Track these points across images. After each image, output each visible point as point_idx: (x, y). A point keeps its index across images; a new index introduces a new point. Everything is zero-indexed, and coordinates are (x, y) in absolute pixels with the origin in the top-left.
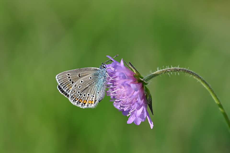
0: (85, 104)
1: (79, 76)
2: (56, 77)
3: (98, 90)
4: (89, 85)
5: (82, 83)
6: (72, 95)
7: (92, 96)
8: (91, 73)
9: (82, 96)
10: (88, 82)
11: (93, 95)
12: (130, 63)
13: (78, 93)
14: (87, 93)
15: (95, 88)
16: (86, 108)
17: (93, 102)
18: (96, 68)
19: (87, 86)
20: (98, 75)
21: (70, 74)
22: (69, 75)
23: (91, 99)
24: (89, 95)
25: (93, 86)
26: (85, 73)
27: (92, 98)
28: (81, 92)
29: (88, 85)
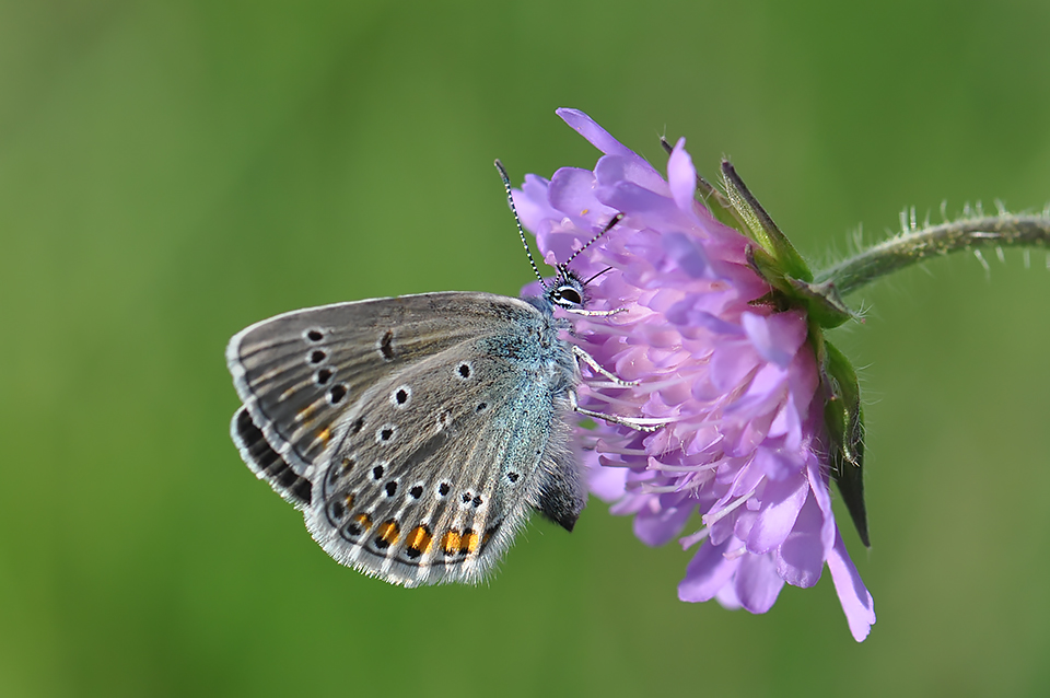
0: (416, 553)
1: (386, 349)
2: (232, 352)
3: (511, 460)
4: (448, 421)
5: (402, 406)
6: (330, 491)
7: (466, 499)
8: (468, 330)
9: (402, 499)
10: (446, 404)
11: (473, 494)
12: (730, 170)
13: (371, 475)
14: (433, 475)
15: (492, 445)
16: (423, 587)
17: (475, 543)
18: (502, 299)
19: (439, 427)
20: (513, 349)
21: (322, 331)
22: (315, 336)
23: (457, 523)
24: (444, 490)
25: (479, 426)
26: (425, 333)
27: (469, 517)
28: (397, 474)
29: (442, 420)
